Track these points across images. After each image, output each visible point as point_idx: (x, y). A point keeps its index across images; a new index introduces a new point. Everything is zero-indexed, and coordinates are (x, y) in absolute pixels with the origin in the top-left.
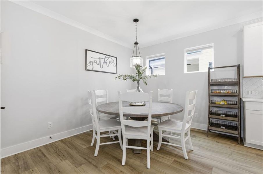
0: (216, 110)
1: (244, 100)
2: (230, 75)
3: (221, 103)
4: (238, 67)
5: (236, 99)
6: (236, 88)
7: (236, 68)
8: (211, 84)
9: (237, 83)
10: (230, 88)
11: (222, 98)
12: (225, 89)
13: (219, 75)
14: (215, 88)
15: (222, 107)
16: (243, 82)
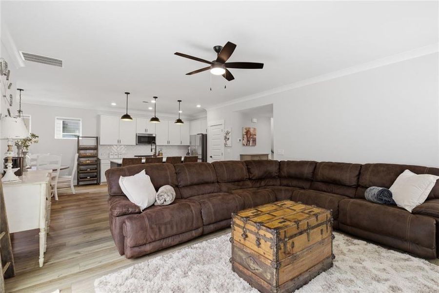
0: (82, 167)
1: (100, 158)
2: (92, 143)
3: (87, 162)
4: (97, 138)
5: (95, 159)
6: (95, 151)
7: (96, 138)
8: (80, 149)
9: (96, 148)
10: (92, 151)
11: (87, 159)
12: (89, 152)
13: (85, 143)
14: (82, 152)
15: (88, 164)
16: (99, 148)
